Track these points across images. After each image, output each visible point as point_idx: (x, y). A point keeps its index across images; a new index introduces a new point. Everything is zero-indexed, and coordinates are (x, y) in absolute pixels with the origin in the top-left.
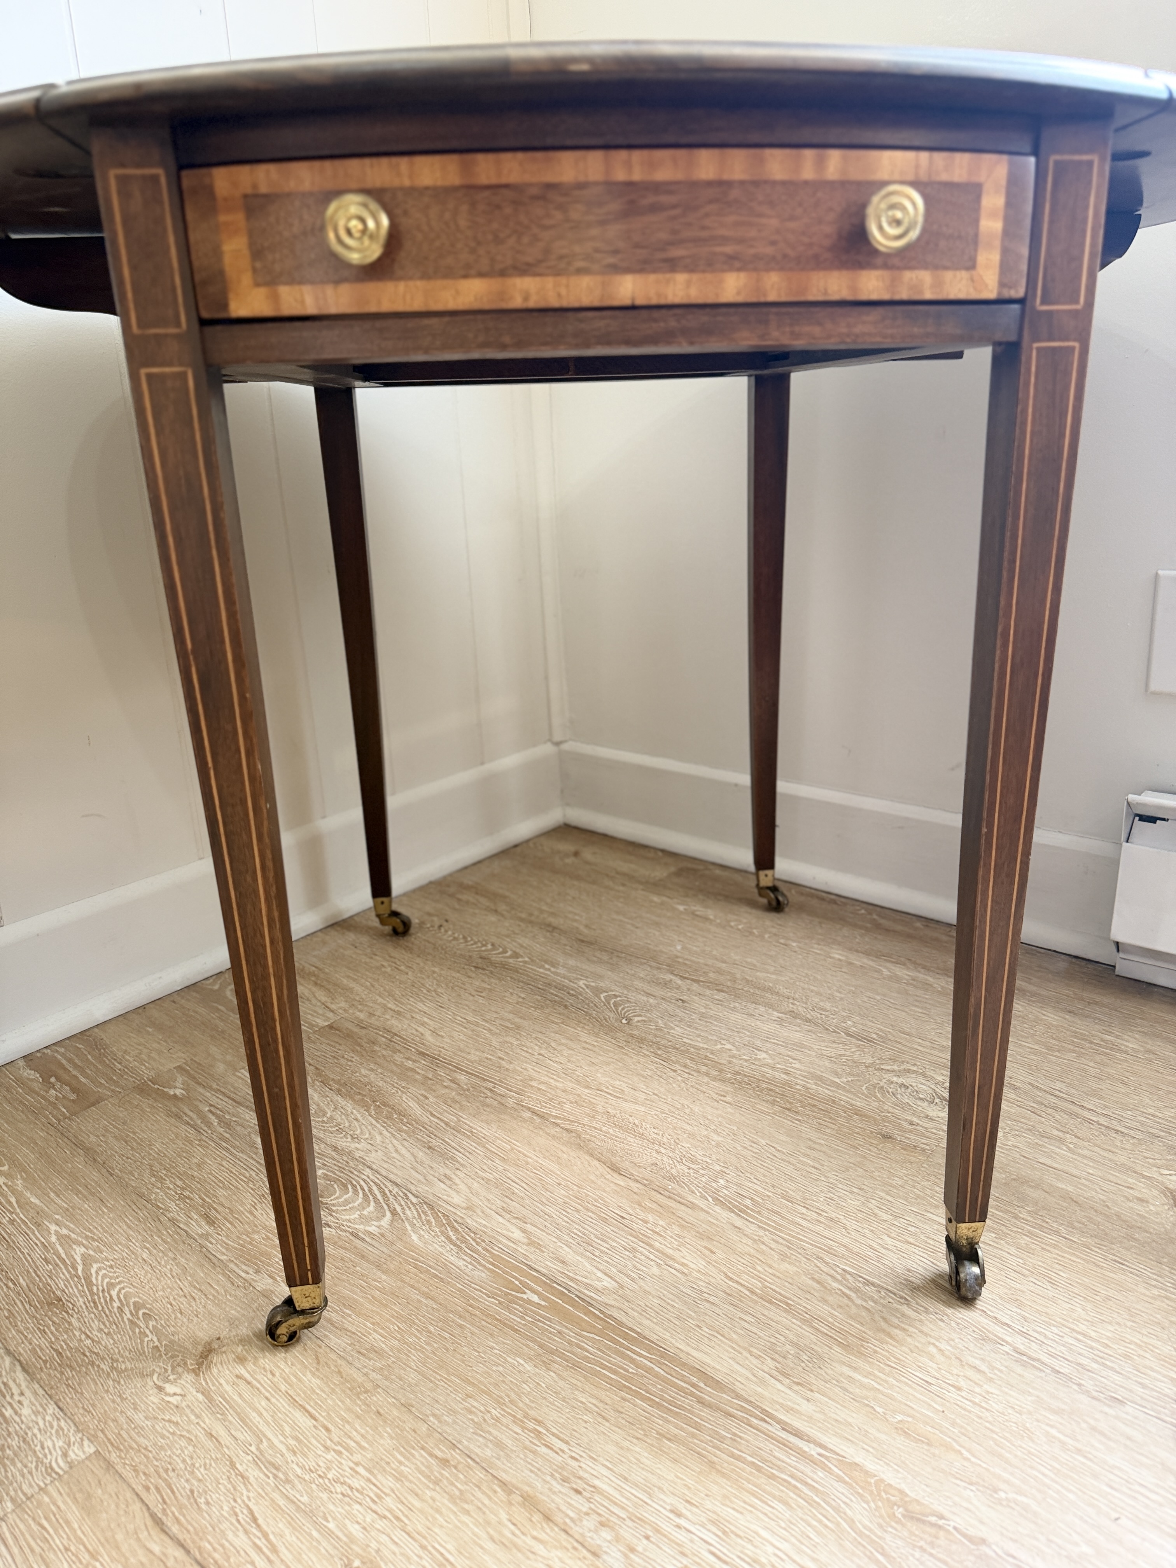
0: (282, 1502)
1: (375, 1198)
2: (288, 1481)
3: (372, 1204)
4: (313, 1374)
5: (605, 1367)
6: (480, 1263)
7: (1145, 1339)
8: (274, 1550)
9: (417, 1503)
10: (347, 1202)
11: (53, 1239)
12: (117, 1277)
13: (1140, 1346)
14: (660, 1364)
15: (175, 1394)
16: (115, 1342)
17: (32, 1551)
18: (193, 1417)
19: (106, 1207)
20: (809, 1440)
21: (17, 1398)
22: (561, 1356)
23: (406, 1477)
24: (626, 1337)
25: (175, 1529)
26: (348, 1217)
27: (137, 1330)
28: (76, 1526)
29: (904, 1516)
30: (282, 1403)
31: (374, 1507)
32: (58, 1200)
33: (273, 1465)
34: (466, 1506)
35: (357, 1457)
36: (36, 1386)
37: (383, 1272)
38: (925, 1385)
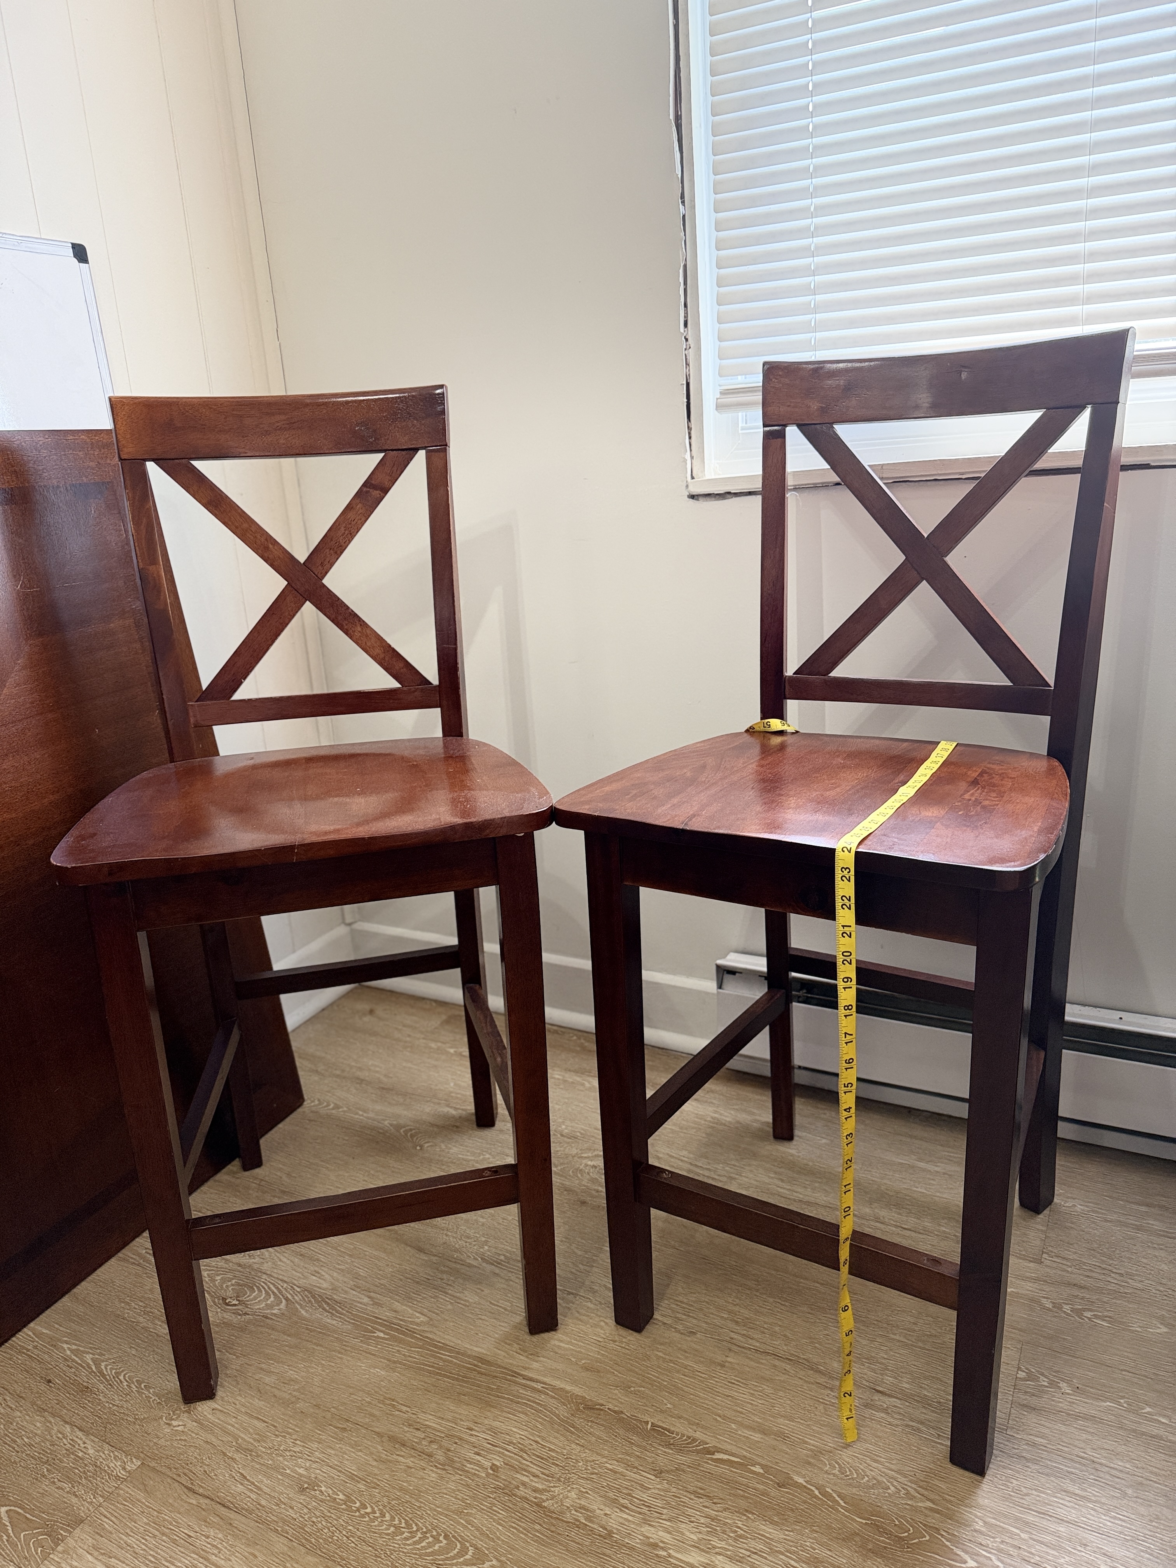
0: (258, 1466)
1: (273, 1292)
2: (258, 1456)
3: (272, 1296)
4: (259, 1399)
5: (426, 1365)
6: (345, 1321)
7: (711, 1298)
8: (260, 1489)
9: (333, 1452)
10: (255, 1298)
11: (68, 1352)
12: (120, 1368)
13: (707, 1302)
14: (456, 1358)
15: (179, 1426)
16: (132, 1405)
17: (123, 1517)
18: (194, 1435)
19: (97, 1327)
20: (537, 1381)
21: (82, 1445)
22: (400, 1363)
23: (324, 1441)
24: (436, 1346)
25: (201, 1491)
26: (258, 1307)
27: (144, 1396)
28: (144, 1501)
29: (583, 1408)
30: (245, 1418)
31: (309, 1458)
32: (61, 1329)
33: (248, 1449)
34: (359, 1448)
35: (294, 1437)
36: (92, 1437)
37: (289, 1336)
38: (597, 1343)
